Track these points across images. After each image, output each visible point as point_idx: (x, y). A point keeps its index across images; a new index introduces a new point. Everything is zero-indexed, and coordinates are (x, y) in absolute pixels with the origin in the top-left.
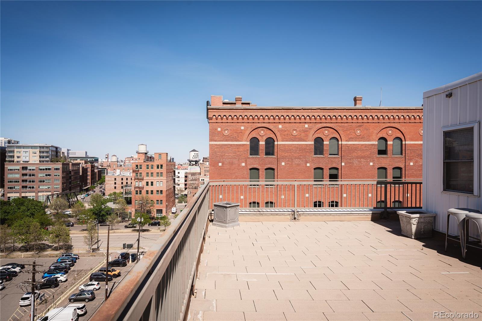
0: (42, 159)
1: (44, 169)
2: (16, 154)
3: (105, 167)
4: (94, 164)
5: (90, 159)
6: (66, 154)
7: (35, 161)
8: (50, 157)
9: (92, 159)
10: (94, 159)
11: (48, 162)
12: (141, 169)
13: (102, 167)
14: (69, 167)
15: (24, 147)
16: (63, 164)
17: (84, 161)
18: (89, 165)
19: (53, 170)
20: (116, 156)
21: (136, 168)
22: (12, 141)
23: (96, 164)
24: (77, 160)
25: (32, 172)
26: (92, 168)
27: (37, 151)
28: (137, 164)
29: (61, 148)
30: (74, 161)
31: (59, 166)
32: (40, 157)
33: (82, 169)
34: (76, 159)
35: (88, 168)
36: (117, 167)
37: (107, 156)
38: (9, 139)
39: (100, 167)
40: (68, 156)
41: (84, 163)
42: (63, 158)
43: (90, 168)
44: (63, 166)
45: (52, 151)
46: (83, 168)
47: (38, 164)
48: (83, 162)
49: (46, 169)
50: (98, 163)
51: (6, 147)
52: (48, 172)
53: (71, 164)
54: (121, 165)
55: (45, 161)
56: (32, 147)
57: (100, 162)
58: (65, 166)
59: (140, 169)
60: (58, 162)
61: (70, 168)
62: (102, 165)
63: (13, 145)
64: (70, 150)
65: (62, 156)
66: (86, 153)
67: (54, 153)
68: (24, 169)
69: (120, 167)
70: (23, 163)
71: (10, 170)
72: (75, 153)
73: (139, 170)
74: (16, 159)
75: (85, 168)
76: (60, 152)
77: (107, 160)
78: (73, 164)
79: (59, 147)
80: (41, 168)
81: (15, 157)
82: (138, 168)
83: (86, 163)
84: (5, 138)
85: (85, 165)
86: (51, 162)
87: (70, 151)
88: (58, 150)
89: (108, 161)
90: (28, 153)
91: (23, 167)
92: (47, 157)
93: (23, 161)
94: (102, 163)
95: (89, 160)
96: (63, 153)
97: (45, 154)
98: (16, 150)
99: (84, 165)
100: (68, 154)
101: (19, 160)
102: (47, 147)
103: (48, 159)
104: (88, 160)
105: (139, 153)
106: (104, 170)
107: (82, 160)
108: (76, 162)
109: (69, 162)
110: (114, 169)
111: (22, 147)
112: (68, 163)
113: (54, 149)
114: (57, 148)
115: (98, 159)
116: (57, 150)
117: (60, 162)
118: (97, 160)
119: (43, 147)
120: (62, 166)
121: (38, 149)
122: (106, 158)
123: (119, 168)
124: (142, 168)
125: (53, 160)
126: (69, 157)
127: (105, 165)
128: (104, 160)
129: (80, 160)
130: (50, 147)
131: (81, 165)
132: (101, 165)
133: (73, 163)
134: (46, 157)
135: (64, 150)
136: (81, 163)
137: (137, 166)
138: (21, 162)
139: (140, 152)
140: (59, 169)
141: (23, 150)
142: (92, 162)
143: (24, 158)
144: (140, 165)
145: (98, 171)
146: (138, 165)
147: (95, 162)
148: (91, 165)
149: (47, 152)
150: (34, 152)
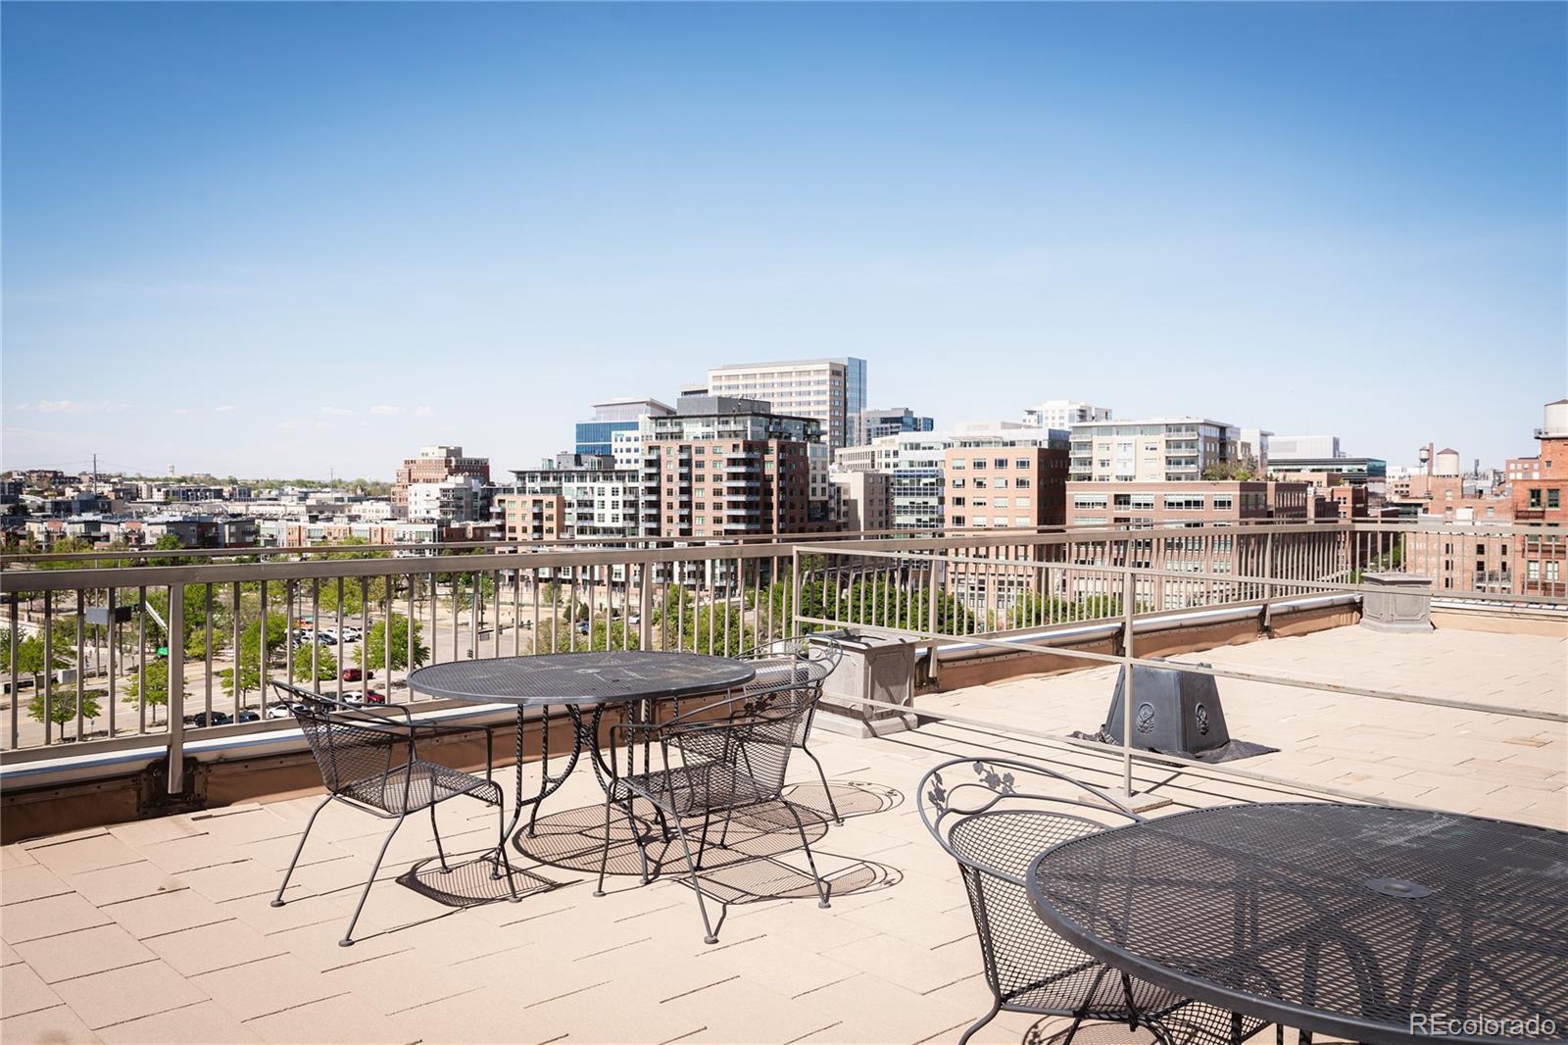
0: (1174, 469)
1: (1179, 504)
2: (1097, 454)
3: (1417, 498)
4: (1366, 488)
5: (1351, 467)
6: (1256, 452)
7: (1153, 476)
8: (1200, 461)
9: (1360, 467)
10: (1365, 468)
11: (1192, 479)
12: (1556, 505)
13: (1406, 496)
14: (1266, 496)
15: (1119, 429)
16: (1244, 487)
17: (1325, 474)
18: (1345, 490)
19: (1209, 505)
20: (1456, 453)
21: (1533, 505)
22: (1090, 408)
23: (1372, 487)
24: (1299, 470)
25: (1143, 512)
26: (1355, 500)
27: (1160, 440)
28: (1535, 486)
29: (1239, 429)
30: (1288, 474)
31: (1231, 491)
32: (1169, 461)
33: (1317, 505)
34: (1295, 467)
35: (1342, 501)
36: (1463, 496)
37: (1425, 455)
38: (1083, 404)
39: (1396, 499)
40: (1264, 455)
41: (1325, 484)
42: (1244, 464)
43: (1349, 501)
44: (1244, 493)
45: (1207, 439)
46: (1320, 502)
47: (1161, 484)
48: (1323, 477)
49: (1188, 503)
50: (1384, 482)
51: (1071, 430)
52: (1193, 515)
53: (1271, 485)
54: (1481, 492)
55: (1183, 477)
56: (1144, 429)
57: (1397, 479)
58: (1252, 492)
59: (1548, 509)
60: (1224, 478)
61: (1271, 501)
62: (1405, 489)
63: (1093, 423)
64: (1273, 434)
65: (1240, 457)
66: (1336, 443)
67: (1215, 448)
68: (1120, 503)
69: (1477, 500)
70: (1117, 481)
71: (1081, 504)
72: (1293, 446)
73: (1544, 512)
74: (1096, 471)
75: (1328, 500)
76: (1236, 443)
77: (1425, 470)
78: (1281, 488)
79: (1231, 427)
80: (1171, 499)
81: (1095, 462)
82: (1538, 503)
83: (1333, 481)
84: (1071, 403)
85: (1330, 490)
86: (1205, 477)
87: (1269, 437)
88: (1228, 434)
89: (1430, 474)
90: (1131, 450)
91: (1116, 496)
92: (1191, 461)
93: (1117, 477)
94: (1406, 481)
95: (1345, 469)
96: (1246, 446)
97: (1184, 452)
98: (1097, 440)
99: (1325, 491)
100: (1262, 448)
101: (1104, 471)
102: (1191, 427)
103: (1192, 469)
104: (1341, 470)
105: (1549, 439)
106: (1413, 509)
107: (1320, 470)
108: (1292, 477)
109: (1266, 478)
110: (1450, 509)
111: (1114, 430)
112: (1263, 481)
113: (1215, 433)
114: (1223, 429)
115: (1384, 467)
116: (1223, 439)
117: (1234, 478)
118: (1378, 471)
119: (1178, 428)
120: (1238, 493)
121: (1163, 436)
122: (1424, 460)
123: (1469, 501)
124: (1561, 502)
125: (1208, 471)
126: (1265, 461)
127: (1417, 493)
128: (1414, 471)
129: (1314, 470)
130: (1201, 428)
131: (1310, 490)
132: (1399, 489)
133: (1281, 482)
134: (1187, 463)
135: (1247, 434)
136: (1315, 484)
137: (1536, 493)
138: (1113, 480)
139: (1550, 435)
140: (1229, 502)
141: (1116, 439)
142: (1356, 480)
143: (1121, 465)
144: (1550, 491)
145: (1382, 512)
146: (1539, 491)
147: (1369, 479)
148: (1354, 490)
149: (1191, 444)
150: (1150, 446)
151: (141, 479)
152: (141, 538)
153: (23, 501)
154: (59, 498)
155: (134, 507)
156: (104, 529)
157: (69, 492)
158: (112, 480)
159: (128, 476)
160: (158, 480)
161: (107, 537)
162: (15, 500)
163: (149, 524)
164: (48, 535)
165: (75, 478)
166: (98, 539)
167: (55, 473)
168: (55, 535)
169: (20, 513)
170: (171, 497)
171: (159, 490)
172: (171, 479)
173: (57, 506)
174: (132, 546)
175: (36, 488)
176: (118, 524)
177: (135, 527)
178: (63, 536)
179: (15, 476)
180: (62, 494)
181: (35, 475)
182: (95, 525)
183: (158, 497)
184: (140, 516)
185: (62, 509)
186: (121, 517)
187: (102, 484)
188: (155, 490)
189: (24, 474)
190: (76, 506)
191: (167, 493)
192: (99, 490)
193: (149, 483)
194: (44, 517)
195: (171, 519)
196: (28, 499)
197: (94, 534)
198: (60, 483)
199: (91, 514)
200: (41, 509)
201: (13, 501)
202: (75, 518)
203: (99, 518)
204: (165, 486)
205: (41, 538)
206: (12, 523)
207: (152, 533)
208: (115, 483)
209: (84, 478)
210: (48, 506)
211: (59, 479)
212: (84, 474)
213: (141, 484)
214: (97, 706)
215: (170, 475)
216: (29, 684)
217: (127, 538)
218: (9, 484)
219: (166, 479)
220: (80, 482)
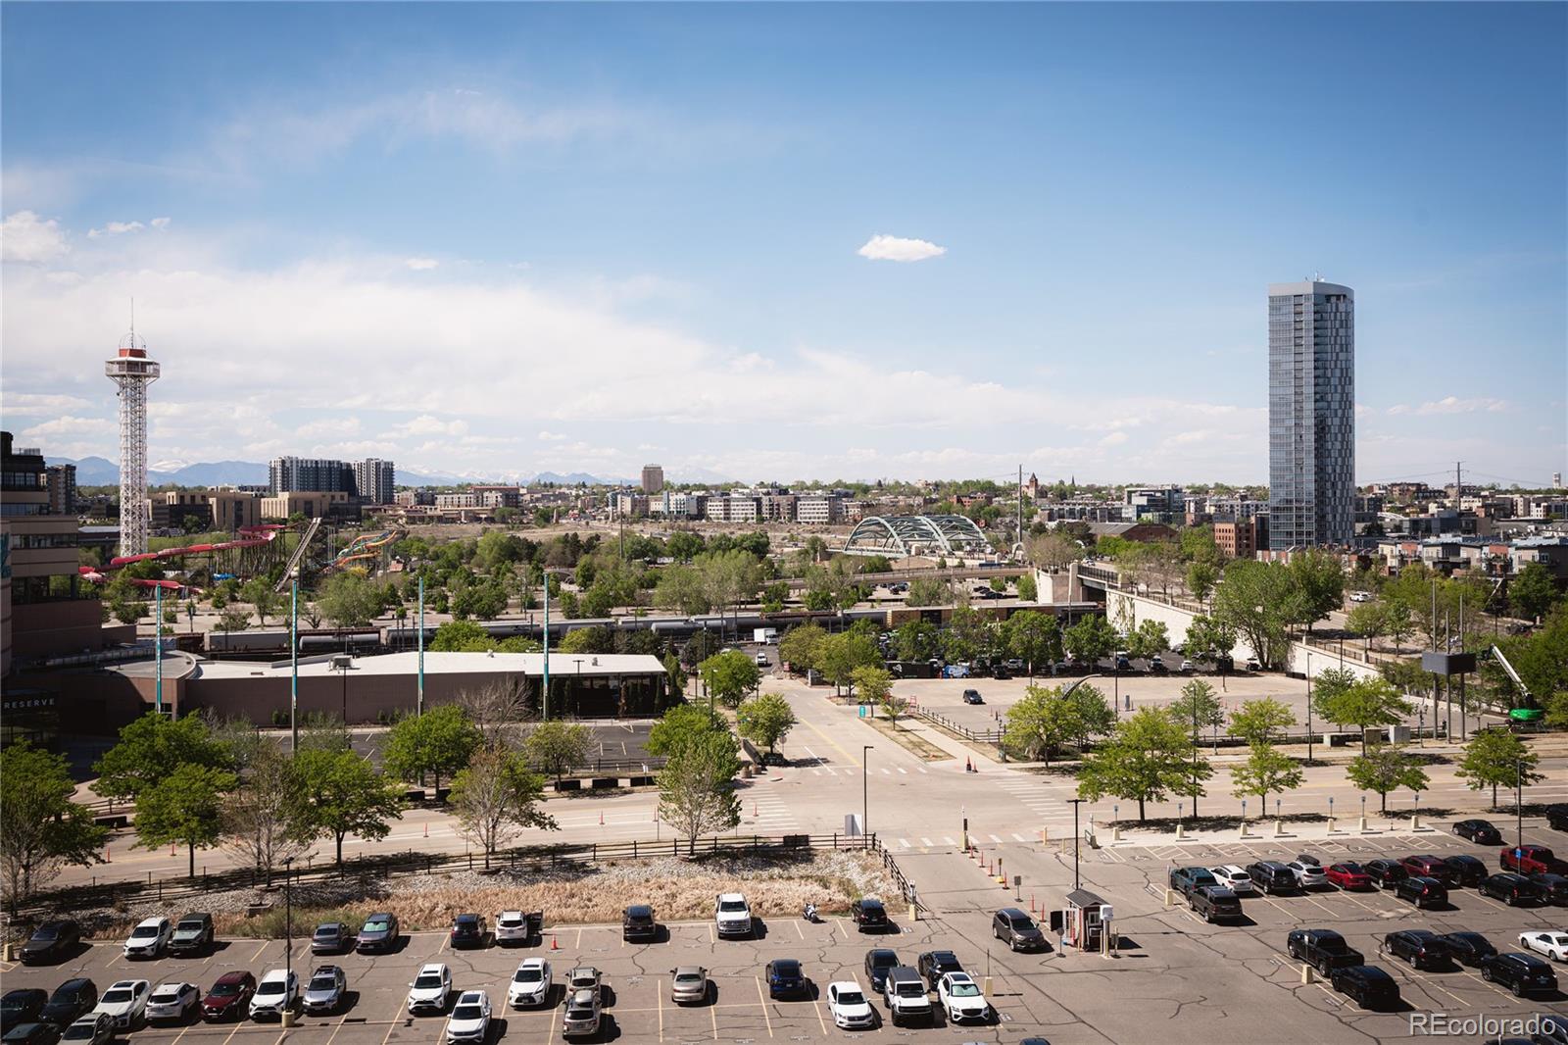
151: (1518, 491)
152: (1508, 565)
153: (1382, 519)
154: (1422, 516)
155: (1503, 526)
156: (1464, 553)
157: (1433, 508)
158: (1483, 493)
159: (1503, 488)
160: (1538, 492)
161: (1467, 562)
162: (1373, 518)
163: (1518, 549)
164: (1403, 559)
165: (1440, 492)
166: (1457, 565)
167: (1418, 485)
168: (1410, 560)
169: (1376, 532)
170: (1553, 513)
171: (1538, 505)
172: (1555, 491)
173: (1415, 524)
174: (1495, 576)
175: (1398, 505)
176: (1481, 547)
177: (1500, 551)
178: (1419, 560)
179: (1376, 491)
180: (1425, 510)
181: (1397, 488)
182: (1452, 549)
183: (1537, 513)
184: (1508, 537)
185: (1420, 529)
186: (1484, 539)
187: (1471, 498)
188: (1533, 505)
189: (1385, 488)
190: (1435, 525)
191: (1548, 509)
192: (1464, 506)
193: (1527, 496)
194: (1399, 537)
195: (1545, 543)
196: (1388, 517)
197: (1452, 559)
198: (1424, 498)
199: (1450, 535)
200: (1398, 528)
201: (1371, 519)
202: (1432, 540)
203: (1459, 540)
204: (1545, 499)
205: (1392, 562)
206: (1367, 544)
207: (1521, 557)
208: (1485, 497)
209: (1450, 492)
210: (1406, 525)
211: (1422, 492)
212: (1452, 486)
213: (1516, 497)
214: (1425, 778)
215: (1556, 486)
216: (1356, 738)
217: (1491, 566)
218: (1369, 499)
219: (1549, 491)
220: (1447, 496)
